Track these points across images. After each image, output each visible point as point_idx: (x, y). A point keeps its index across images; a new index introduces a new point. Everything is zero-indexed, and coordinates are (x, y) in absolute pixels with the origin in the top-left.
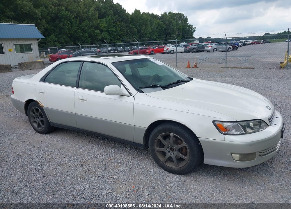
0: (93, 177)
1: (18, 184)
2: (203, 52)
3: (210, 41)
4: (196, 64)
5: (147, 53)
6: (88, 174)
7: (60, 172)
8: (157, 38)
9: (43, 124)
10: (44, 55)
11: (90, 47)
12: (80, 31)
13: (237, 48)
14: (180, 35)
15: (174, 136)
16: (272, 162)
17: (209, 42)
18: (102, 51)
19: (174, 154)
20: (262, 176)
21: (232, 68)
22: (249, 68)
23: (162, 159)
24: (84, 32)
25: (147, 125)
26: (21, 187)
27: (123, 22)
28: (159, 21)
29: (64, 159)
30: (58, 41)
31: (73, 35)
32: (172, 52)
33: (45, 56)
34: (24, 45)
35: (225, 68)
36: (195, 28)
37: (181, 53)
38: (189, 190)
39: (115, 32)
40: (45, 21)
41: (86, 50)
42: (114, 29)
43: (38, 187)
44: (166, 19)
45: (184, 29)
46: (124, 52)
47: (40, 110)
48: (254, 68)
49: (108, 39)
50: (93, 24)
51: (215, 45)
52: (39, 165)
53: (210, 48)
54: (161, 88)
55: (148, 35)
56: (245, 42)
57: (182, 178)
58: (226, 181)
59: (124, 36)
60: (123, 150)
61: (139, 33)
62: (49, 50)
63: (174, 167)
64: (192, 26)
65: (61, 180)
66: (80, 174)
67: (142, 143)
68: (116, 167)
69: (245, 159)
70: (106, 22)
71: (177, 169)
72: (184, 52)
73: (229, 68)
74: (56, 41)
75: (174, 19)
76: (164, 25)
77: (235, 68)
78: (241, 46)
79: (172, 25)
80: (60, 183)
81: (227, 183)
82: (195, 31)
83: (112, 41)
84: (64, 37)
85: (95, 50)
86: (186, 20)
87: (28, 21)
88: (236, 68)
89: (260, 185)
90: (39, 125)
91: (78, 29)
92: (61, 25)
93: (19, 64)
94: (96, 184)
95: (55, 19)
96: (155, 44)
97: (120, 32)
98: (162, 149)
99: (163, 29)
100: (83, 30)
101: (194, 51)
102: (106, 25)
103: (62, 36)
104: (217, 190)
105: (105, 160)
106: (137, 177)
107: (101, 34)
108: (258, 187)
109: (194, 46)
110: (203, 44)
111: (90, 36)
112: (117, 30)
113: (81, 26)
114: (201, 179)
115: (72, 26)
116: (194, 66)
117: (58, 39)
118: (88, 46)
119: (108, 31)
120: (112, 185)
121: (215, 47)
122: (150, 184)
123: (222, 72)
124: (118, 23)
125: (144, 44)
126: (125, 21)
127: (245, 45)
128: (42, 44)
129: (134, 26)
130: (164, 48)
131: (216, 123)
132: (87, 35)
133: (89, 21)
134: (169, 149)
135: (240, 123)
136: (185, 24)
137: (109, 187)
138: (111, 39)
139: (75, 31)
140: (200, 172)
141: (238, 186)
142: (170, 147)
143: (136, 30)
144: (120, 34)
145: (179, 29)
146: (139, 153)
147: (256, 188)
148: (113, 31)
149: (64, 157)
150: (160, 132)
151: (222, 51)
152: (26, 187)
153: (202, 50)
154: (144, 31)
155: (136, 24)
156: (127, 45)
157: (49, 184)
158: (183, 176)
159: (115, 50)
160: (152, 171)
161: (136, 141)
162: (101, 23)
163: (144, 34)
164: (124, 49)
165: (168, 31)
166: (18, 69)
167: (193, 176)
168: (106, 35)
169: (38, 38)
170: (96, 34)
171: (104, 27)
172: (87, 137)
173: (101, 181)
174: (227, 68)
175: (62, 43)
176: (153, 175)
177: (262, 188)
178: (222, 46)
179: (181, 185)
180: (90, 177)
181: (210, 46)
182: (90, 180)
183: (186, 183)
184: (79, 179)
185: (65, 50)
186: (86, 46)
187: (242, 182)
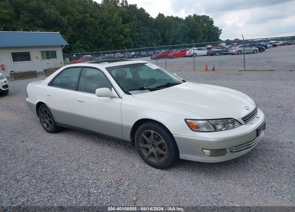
0: (85, 170)
1: (21, 173)
2: (228, 54)
3: (236, 44)
4: (214, 67)
5: (169, 57)
6: (81, 167)
7: (57, 165)
8: (181, 41)
9: (51, 124)
10: (67, 61)
11: (114, 53)
12: (104, 36)
13: (264, 50)
14: (205, 37)
15: (154, 134)
16: (253, 161)
17: (234, 44)
18: (126, 56)
19: (155, 149)
20: (238, 173)
21: (251, 71)
22: (269, 71)
23: (146, 154)
24: (109, 38)
25: (131, 124)
26: (23, 176)
27: (147, 27)
28: (183, 24)
29: (64, 155)
30: (83, 47)
31: (97, 41)
32: (195, 55)
33: (69, 62)
34: (49, 52)
35: (243, 71)
36: (221, 30)
37: (204, 56)
38: (165, 183)
39: (139, 37)
40: (71, 28)
41: (110, 55)
42: (138, 34)
43: (37, 176)
44: (190, 22)
45: (209, 32)
46: (147, 57)
47: (48, 112)
48: (274, 71)
49: (132, 44)
50: (117, 29)
51: (240, 47)
52: (42, 158)
53: (234, 50)
54: (148, 90)
55: (172, 38)
56: (274, 43)
57: (162, 172)
58: (202, 175)
59: (147, 40)
60: (117, 148)
61: (163, 37)
62: (74, 56)
63: (156, 162)
64: (218, 28)
65: (57, 172)
66: (75, 167)
67: (130, 140)
68: (107, 162)
69: (216, 155)
70: (130, 27)
71: (158, 164)
72: (207, 55)
73: (247, 71)
74: (81, 48)
75: (199, 22)
76: (188, 29)
77: (253, 71)
78: (269, 48)
79: (197, 28)
80: (55, 174)
81: (203, 177)
82: (221, 33)
83: (136, 46)
84: (89, 43)
85: (119, 56)
86: (212, 22)
87: (55, 29)
88: (255, 71)
89: (233, 179)
90: (48, 126)
91: (103, 35)
92: (86, 31)
93: (44, 70)
94: (85, 175)
95: (81, 25)
96: (180, 47)
97: (144, 36)
98: (145, 146)
99: (188, 32)
100: (107, 36)
101: (217, 54)
102: (130, 30)
103: (86, 42)
104: (191, 183)
105: (99, 156)
106: (123, 170)
107: (125, 39)
108: (231, 181)
109: (217, 49)
110: (228, 46)
111: (114, 42)
112: (140, 35)
113: (105, 32)
114: (179, 173)
115: (96, 32)
116: (212, 69)
117: (83, 45)
118: (112, 51)
119: (131, 36)
120: (99, 176)
121: (240, 50)
122: (132, 177)
123: (240, 74)
124: (142, 28)
125: (168, 48)
126: (149, 25)
127: (274, 46)
128: (68, 51)
129: (157, 31)
130: (187, 52)
131: (188, 121)
132: (111, 40)
133: (113, 27)
134: (151, 145)
135: (209, 121)
136: (210, 26)
137: (95, 177)
138: (135, 44)
139: (100, 37)
140: (180, 168)
141: (212, 180)
142: (152, 144)
143: (160, 34)
144: (144, 38)
145: (204, 32)
146: (131, 150)
147: (228, 182)
148: (136, 36)
149: (65, 152)
150: (143, 129)
151: (248, 54)
152: (27, 176)
153: (225, 53)
154: (168, 35)
155: (160, 28)
156: (150, 50)
157: (47, 174)
158: (164, 170)
159: (138, 55)
160: (138, 165)
161: (124, 139)
162: (125, 28)
163: (168, 38)
164: (148, 54)
165: (192, 34)
166: (44, 75)
167: (173, 171)
168: (129, 40)
169: (62, 45)
170: (120, 40)
171: (128, 32)
172: (89, 136)
173: (90, 173)
174: (246, 71)
175: (87, 49)
176: (138, 169)
177: (233, 183)
178: (248, 48)
179: (160, 178)
180: (82, 170)
181: (233, 48)
182: (81, 172)
183: (165, 177)
184: (72, 171)
185: (89, 56)
186: (110, 51)
187: (217, 176)
